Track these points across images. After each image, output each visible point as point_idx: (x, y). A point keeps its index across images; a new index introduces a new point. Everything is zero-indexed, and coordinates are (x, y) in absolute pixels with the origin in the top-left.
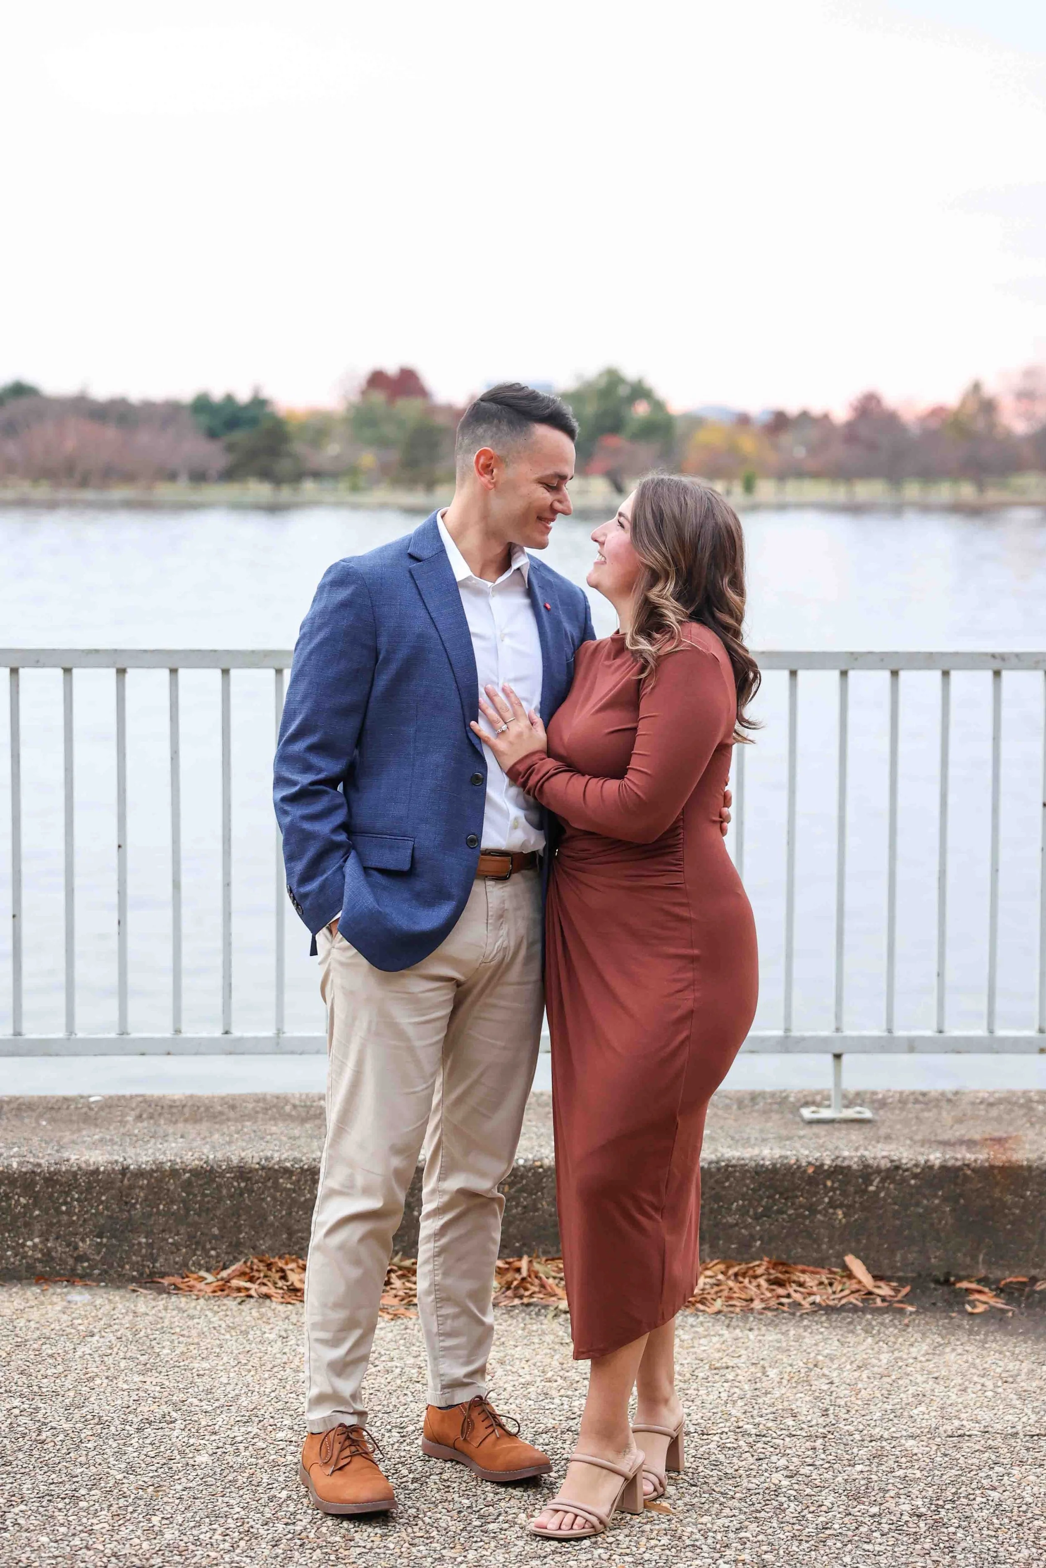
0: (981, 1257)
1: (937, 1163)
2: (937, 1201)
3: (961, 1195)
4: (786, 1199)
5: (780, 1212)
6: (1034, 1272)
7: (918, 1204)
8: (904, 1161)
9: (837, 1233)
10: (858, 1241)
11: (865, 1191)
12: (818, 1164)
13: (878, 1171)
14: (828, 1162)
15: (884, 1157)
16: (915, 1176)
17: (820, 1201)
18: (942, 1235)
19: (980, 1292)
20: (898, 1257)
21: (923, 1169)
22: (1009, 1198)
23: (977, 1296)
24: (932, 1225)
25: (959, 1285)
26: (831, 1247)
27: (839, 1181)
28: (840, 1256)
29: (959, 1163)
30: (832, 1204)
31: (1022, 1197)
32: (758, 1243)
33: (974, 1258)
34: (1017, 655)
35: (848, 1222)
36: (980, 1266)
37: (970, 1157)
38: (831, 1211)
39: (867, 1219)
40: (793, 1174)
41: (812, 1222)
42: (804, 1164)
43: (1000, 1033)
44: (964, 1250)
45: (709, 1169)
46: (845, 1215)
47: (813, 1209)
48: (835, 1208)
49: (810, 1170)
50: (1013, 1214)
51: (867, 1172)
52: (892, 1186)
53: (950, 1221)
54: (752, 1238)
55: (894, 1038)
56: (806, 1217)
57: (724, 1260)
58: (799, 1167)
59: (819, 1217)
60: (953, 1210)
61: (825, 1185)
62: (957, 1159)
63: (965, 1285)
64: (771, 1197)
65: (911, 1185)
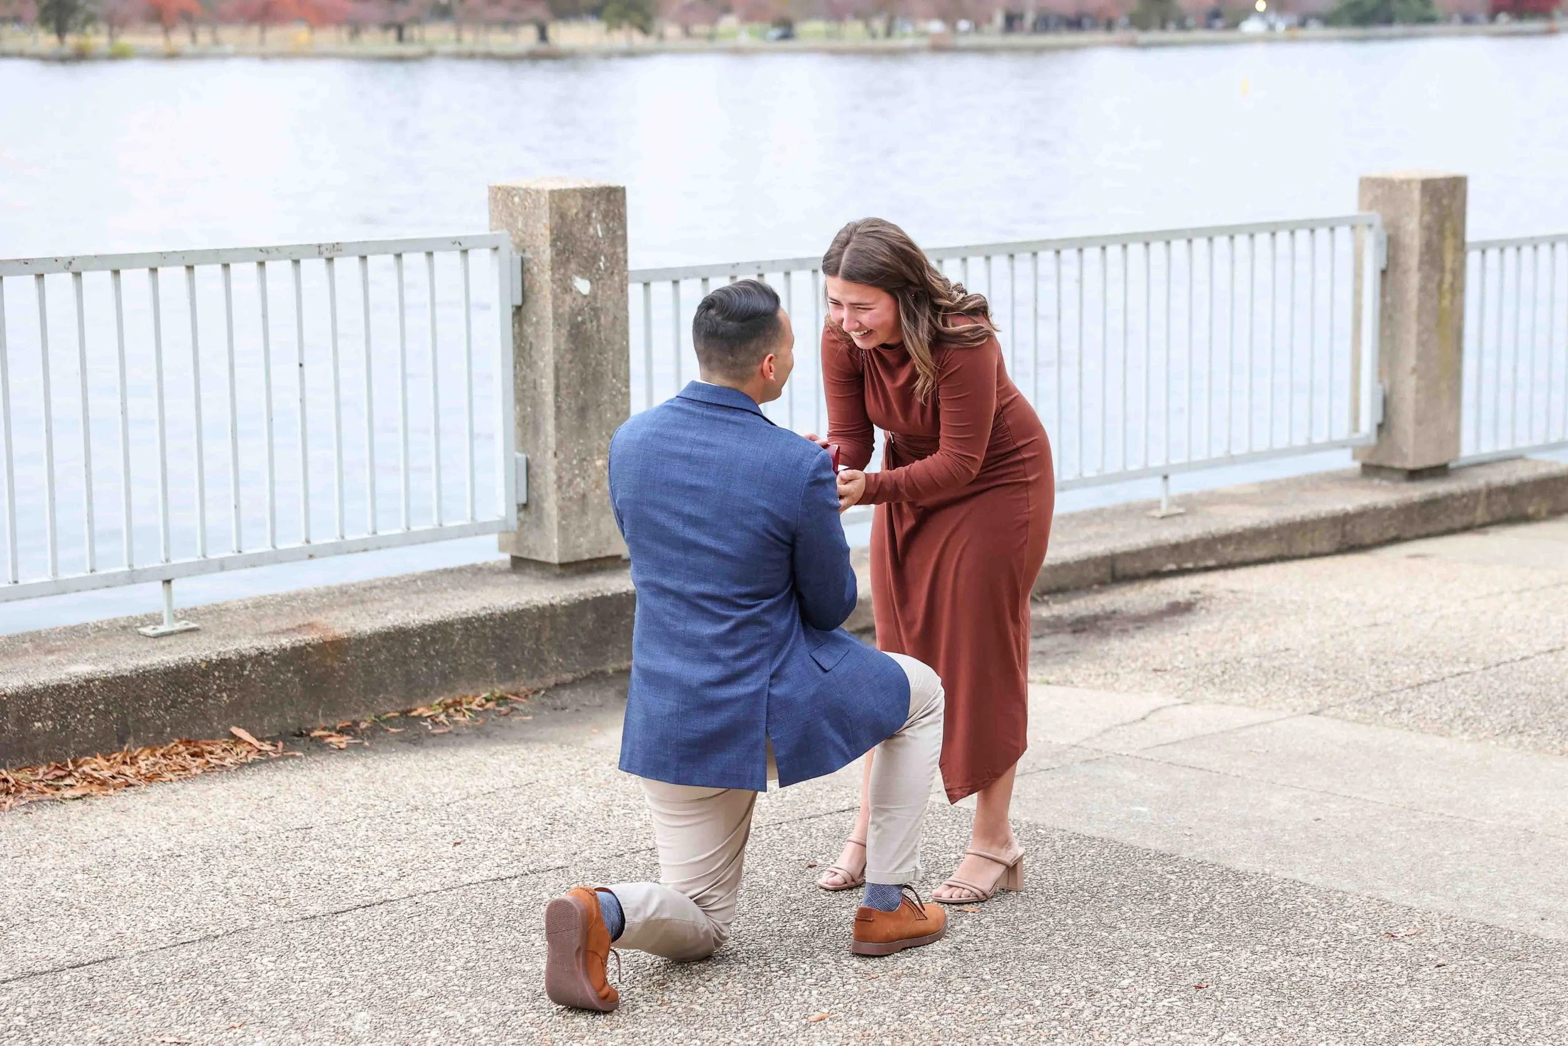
0: (320, 712)
1: (288, 646)
2: (289, 675)
3: (305, 668)
4: (187, 692)
5: (183, 702)
6: (355, 717)
7: (277, 679)
8: (266, 648)
9: (223, 712)
10: (238, 715)
11: (243, 675)
12: (208, 660)
13: (250, 658)
14: (215, 657)
15: (251, 648)
16: (275, 658)
17: (211, 689)
18: (294, 700)
19: (331, 736)
20: (266, 722)
21: (280, 653)
22: (337, 665)
23: (330, 740)
24: (287, 694)
25: (312, 735)
26: (219, 724)
27: (223, 671)
28: (227, 728)
29: (303, 644)
30: (219, 690)
31: (345, 662)
32: (169, 729)
33: (316, 714)
34: (277, 249)
35: (230, 702)
36: (320, 719)
37: (309, 638)
38: (218, 695)
39: (244, 697)
40: (191, 671)
41: (205, 706)
42: (198, 662)
43: (281, 546)
44: (309, 709)
45: (131, 677)
46: (228, 696)
47: (205, 696)
48: (221, 692)
49: (203, 666)
50: (340, 676)
51: (242, 660)
52: (259, 669)
53: (299, 688)
54: (165, 726)
55: (208, 562)
56: (202, 703)
57: (147, 746)
58: (195, 664)
59: (211, 701)
60: (301, 680)
61: (214, 675)
62: (300, 641)
63: (317, 733)
64: (176, 692)
65: (272, 666)
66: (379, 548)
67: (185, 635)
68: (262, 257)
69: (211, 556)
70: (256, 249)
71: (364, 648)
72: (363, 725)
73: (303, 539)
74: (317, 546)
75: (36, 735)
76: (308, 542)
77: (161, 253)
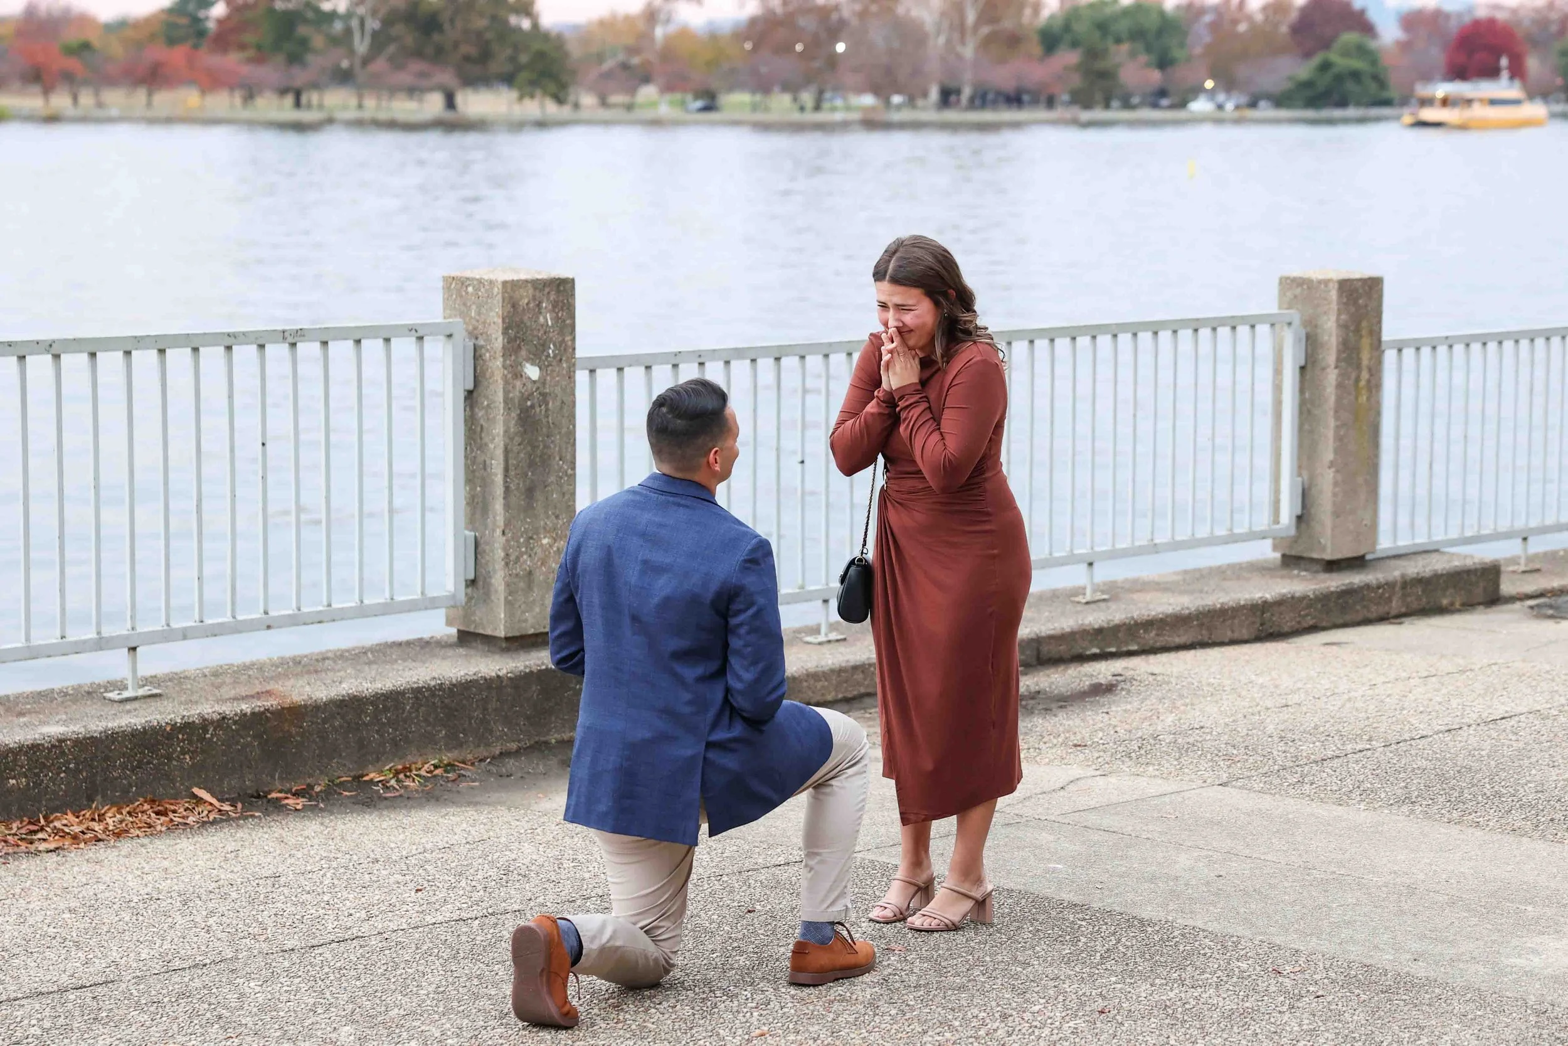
0: (277, 775)
1: (249, 711)
2: (249, 739)
3: (264, 732)
4: (152, 753)
5: (149, 763)
6: (309, 781)
7: (238, 743)
8: (227, 713)
9: (186, 773)
10: (200, 777)
11: (205, 738)
12: (173, 723)
13: (212, 722)
14: (179, 721)
15: (214, 712)
16: (235, 723)
17: (175, 751)
18: (253, 763)
19: (287, 798)
20: (226, 784)
21: (240, 717)
22: (293, 730)
23: (286, 801)
24: (246, 757)
25: (269, 797)
26: (182, 784)
27: (186, 734)
28: (189, 788)
29: (262, 709)
30: (183, 753)
31: (301, 727)
32: (135, 789)
33: (273, 777)
34: (244, 334)
35: (193, 764)
36: (277, 782)
37: (268, 704)
38: (182, 757)
39: (205, 759)
40: (156, 733)
41: (169, 767)
42: (164, 725)
43: (240, 618)
44: (266, 772)
45: (101, 737)
46: (191, 758)
47: (169, 758)
48: (184, 754)
49: (168, 729)
50: (296, 741)
51: (205, 723)
52: (220, 732)
53: (258, 752)
54: (131, 786)
55: (172, 630)
56: (166, 764)
57: (113, 804)
58: (161, 727)
59: (175, 763)
60: (260, 744)
61: (178, 738)
62: (259, 707)
63: (274, 795)
64: (142, 753)
65: (232, 730)
66: (334, 620)
67: (148, 700)
68: (228, 342)
69: (175, 625)
70: (223, 334)
71: (320, 715)
72: (317, 789)
73: (262, 611)
74: (274, 618)
75: (10, 791)
76: (266, 613)
77: (136, 337)
